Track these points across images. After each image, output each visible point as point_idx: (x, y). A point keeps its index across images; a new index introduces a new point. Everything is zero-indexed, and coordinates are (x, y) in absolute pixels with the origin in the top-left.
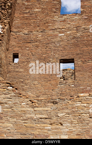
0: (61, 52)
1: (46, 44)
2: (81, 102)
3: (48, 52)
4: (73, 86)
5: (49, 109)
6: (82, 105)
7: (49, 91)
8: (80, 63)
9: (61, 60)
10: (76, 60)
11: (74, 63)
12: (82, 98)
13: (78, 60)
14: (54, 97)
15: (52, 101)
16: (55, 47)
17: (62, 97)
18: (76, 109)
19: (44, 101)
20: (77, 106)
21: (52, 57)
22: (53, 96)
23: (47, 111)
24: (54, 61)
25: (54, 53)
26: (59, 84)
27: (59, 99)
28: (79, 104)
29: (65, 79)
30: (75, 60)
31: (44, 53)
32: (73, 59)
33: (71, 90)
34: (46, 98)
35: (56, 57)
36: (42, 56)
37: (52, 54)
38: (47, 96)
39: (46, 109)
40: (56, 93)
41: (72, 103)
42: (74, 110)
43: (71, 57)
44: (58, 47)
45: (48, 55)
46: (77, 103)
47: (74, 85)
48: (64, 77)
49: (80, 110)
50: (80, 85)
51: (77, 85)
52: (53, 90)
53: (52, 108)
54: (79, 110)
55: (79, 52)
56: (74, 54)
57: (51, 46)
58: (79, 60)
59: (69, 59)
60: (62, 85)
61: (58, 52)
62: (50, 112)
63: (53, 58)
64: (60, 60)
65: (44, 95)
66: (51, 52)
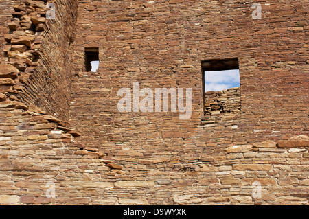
0: (205, 41)
1: (167, 23)
2: (231, 165)
3: (172, 42)
4: (235, 127)
6: (235, 173)
7: (174, 142)
8: (253, 68)
9: (206, 61)
10: (243, 63)
11: (236, 67)
12: (235, 156)
13: (247, 62)
14: (187, 157)
15: (182, 166)
16: (189, 29)
17: (206, 157)
18: (220, 184)
19: (162, 166)
20: (222, 177)
21: (182, 54)
22: (184, 153)
24: (186, 66)
25: (188, 45)
26: (199, 123)
27: (199, 160)
28: (225, 171)
29: (224, 112)
30: (240, 61)
31: (163, 47)
32: (236, 59)
33: (230, 138)
34: (166, 159)
35: (191, 55)
36: (156, 54)
37: (183, 46)
38: (169, 153)
39: (144, 184)
40: (192, 145)
42: (212, 185)
43: (232, 54)
44: (196, 30)
45: (171, 51)
46: (221, 168)
47: (239, 126)
48: (222, 107)
49: (230, 186)
50: (253, 126)
51: (245, 125)
52: (184, 139)
54: (226, 186)
55: (250, 41)
56: (239, 46)
57: (178, 26)
58: (250, 62)
59: (226, 60)
60: (208, 125)
61: (197, 42)
62: (153, 191)
63: (185, 59)
64: (202, 62)
65: (161, 151)
66: (180, 42)
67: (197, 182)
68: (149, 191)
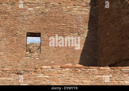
0: (29, 25)
1: (15, 17)
2: (43, 73)
3: (16, 24)
4: (38, 59)
5: (12, 79)
6: (45, 76)
7: (14, 63)
8: (46, 37)
9: (28, 33)
10: (43, 35)
11: (40, 36)
12: (45, 70)
13: (44, 35)
14: (19, 69)
15: (17, 72)
16: (23, 20)
17: (26, 69)
18: (39, 80)
19: (9, 72)
20: (40, 78)
21: (19, 29)
22: (18, 67)
23: (10, 81)
24: (21, 34)
25: (22, 26)
26: (24, 56)
27: (23, 70)
28: (41, 76)
29: (31, 52)
30: (41, 34)
31: (12, 26)
32: (40, 33)
33: (36, 63)
34: (11, 69)
35: (23, 30)
36: (10, 28)
37: (20, 26)
38: (12, 67)
39: (9, 79)
40: (21, 64)
41: (34, 74)
42: (36, 81)
43: (38, 31)
44: (26, 21)
45: (15, 28)
46: (40, 74)
47: (39, 58)
48: (30, 51)
49: (42, 81)
50: (44, 59)
51: (42, 58)
52: (18, 62)
53: (15, 78)
54: (41, 81)
55: (46, 27)
56: (41, 28)
57: (19, 19)
58: (46, 35)
59: (36, 33)
60: (28, 57)
61: (26, 25)
62: (12, 82)
63: (21, 31)
64: (27, 33)
65: (9, 66)
66: (19, 25)
67: (30, 79)
68: (11, 82)
